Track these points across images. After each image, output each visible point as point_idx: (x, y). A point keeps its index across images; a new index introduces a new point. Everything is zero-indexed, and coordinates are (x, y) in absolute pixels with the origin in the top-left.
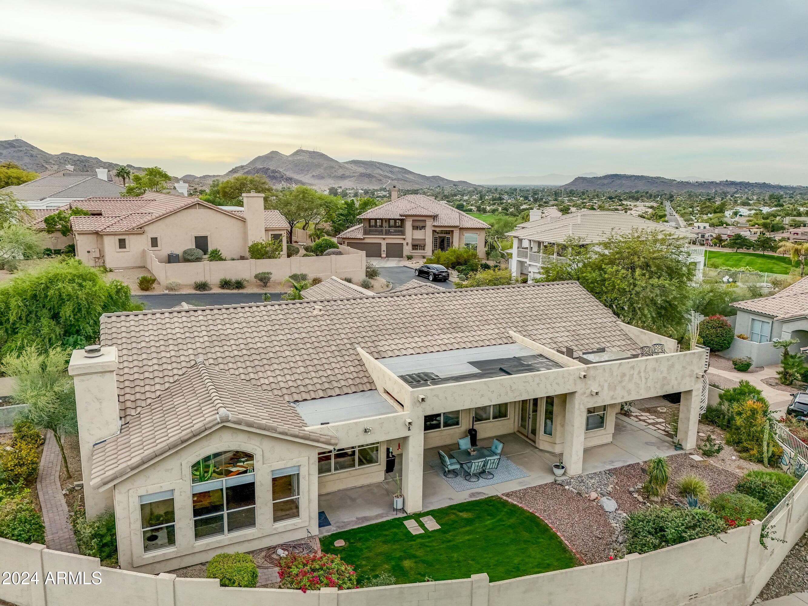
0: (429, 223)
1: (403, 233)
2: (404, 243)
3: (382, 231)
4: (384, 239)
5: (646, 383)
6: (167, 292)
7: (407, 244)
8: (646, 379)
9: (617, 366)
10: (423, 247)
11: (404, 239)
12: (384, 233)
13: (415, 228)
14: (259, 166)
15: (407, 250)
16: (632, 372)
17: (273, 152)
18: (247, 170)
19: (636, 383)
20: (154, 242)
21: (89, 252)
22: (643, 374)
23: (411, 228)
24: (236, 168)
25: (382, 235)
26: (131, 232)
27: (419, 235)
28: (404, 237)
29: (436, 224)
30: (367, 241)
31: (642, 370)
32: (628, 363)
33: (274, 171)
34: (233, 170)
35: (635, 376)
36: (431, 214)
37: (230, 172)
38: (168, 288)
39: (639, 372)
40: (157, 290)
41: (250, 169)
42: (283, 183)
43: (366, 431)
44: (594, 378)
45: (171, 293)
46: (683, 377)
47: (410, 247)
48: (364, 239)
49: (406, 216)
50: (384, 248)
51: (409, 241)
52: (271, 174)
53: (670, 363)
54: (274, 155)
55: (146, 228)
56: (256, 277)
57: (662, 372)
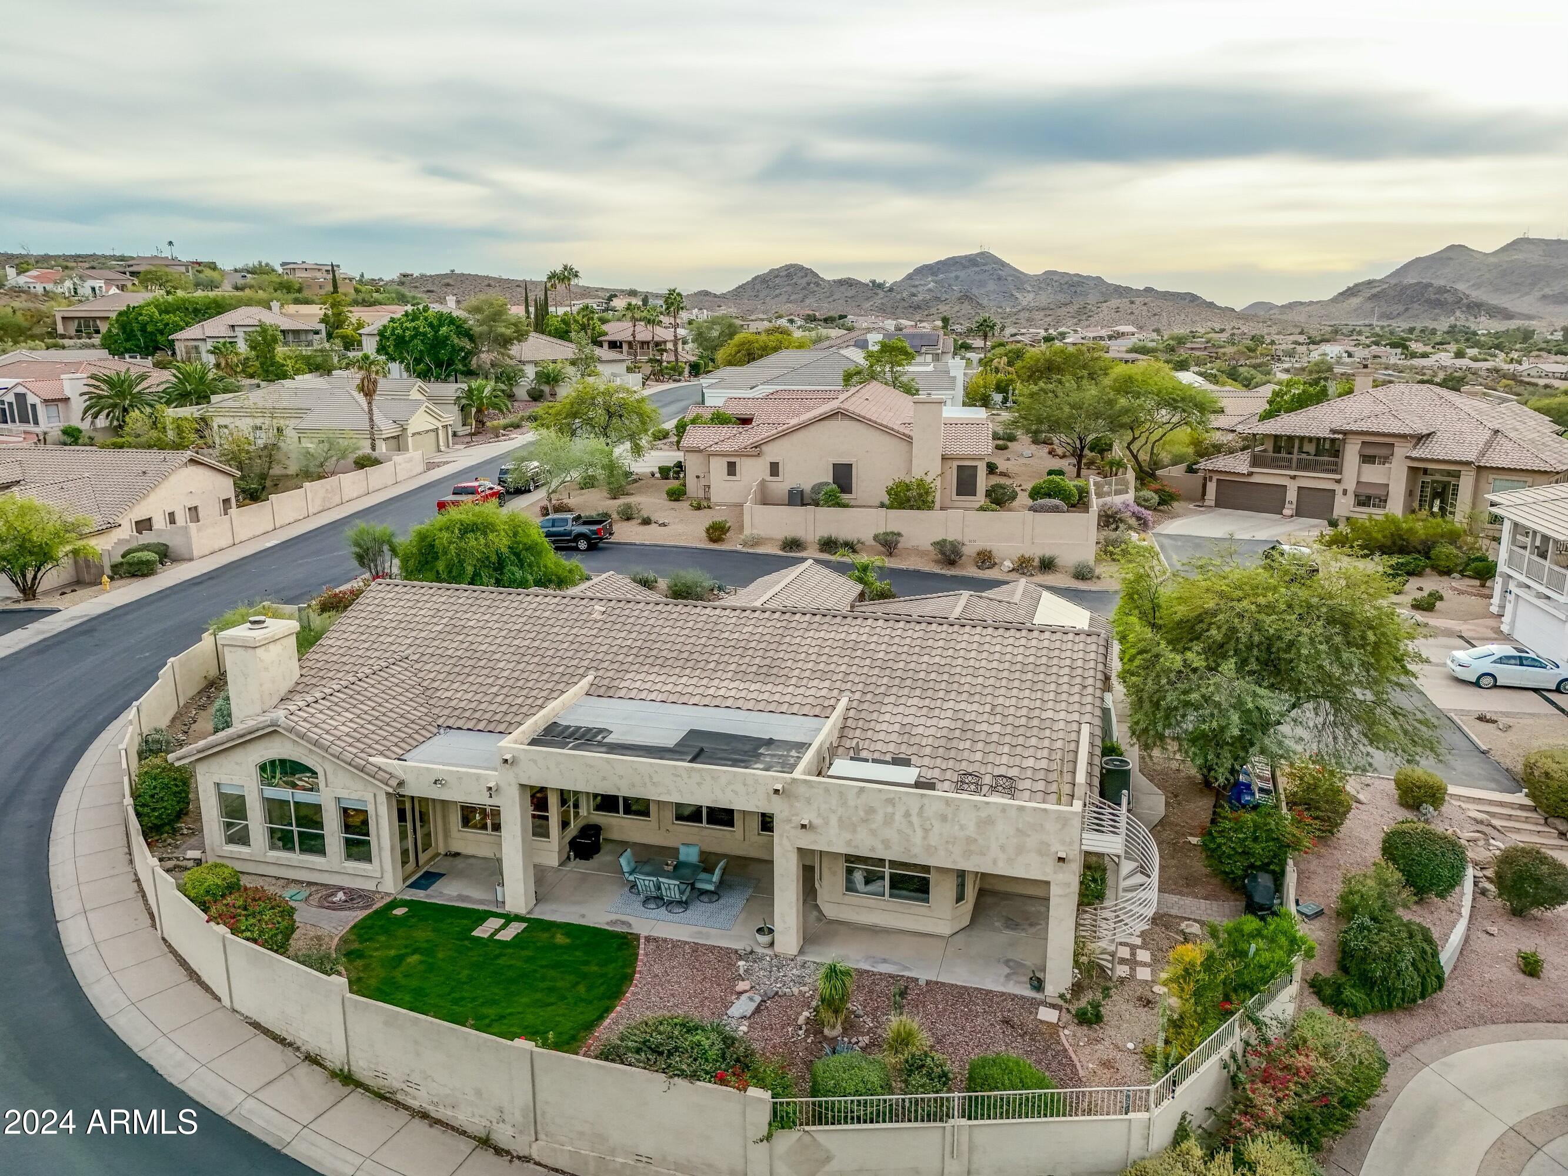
0: (1401, 451)
1: (1336, 468)
2: (1338, 489)
3: (1290, 461)
4: (1294, 477)
5: (925, 838)
6: (739, 547)
7: (1345, 492)
8: (926, 831)
9: (856, 790)
10: (1382, 501)
11: (1338, 481)
12: (1294, 465)
13: (1367, 459)
14: (1411, 280)
15: (1343, 506)
16: (890, 810)
17: (1452, 247)
18: (1378, 289)
19: (899, 831)
20: (774, 469)
21: (698, 477)
22: (915, 819)
23: (1357, 459)
24: (1356, 285)
25: (1289, 468)
26: (741, 453)
27: (1373, 474)
28: (1338, 477)
29: (1415, 454)
30: (1255, 479)
31: (914, 812)
32: (880, 791)
33: (1442, 290)
34: (1349, 289)
35: (898, 817)
36: (1407, 431)
37: (1341, 294)
38: (745, 544)
39: (907, 815)
40: (732, 544)
41: (1386, 286)
42: (1458, 313)
43: (435, 783)
44: (808, 801)
45: (745, 550)
46: (1020, 850)
47: (1350, 499)
48: (1250, 474)
49: (1345, 433)
50: (1292, 495)
51: (1350, 484)
52: (1433, 297)
53: (983, 814)
54: (1455, 253)
55: (764, 447)
56: (876, 538)
57: (962, 827)
